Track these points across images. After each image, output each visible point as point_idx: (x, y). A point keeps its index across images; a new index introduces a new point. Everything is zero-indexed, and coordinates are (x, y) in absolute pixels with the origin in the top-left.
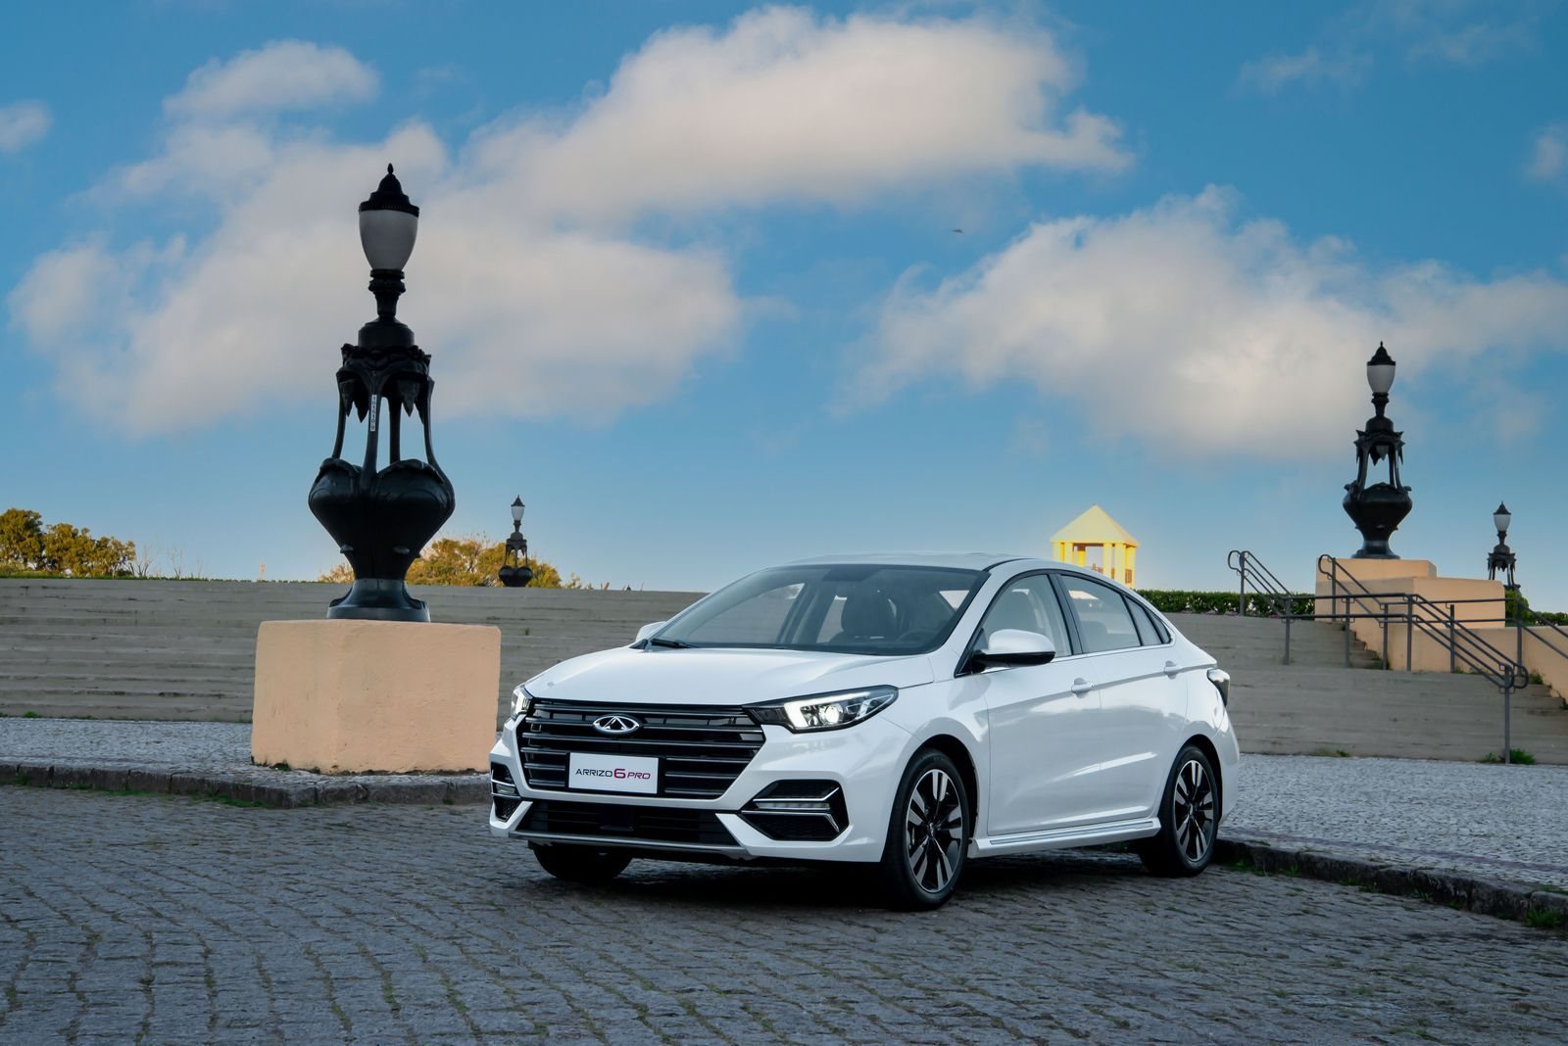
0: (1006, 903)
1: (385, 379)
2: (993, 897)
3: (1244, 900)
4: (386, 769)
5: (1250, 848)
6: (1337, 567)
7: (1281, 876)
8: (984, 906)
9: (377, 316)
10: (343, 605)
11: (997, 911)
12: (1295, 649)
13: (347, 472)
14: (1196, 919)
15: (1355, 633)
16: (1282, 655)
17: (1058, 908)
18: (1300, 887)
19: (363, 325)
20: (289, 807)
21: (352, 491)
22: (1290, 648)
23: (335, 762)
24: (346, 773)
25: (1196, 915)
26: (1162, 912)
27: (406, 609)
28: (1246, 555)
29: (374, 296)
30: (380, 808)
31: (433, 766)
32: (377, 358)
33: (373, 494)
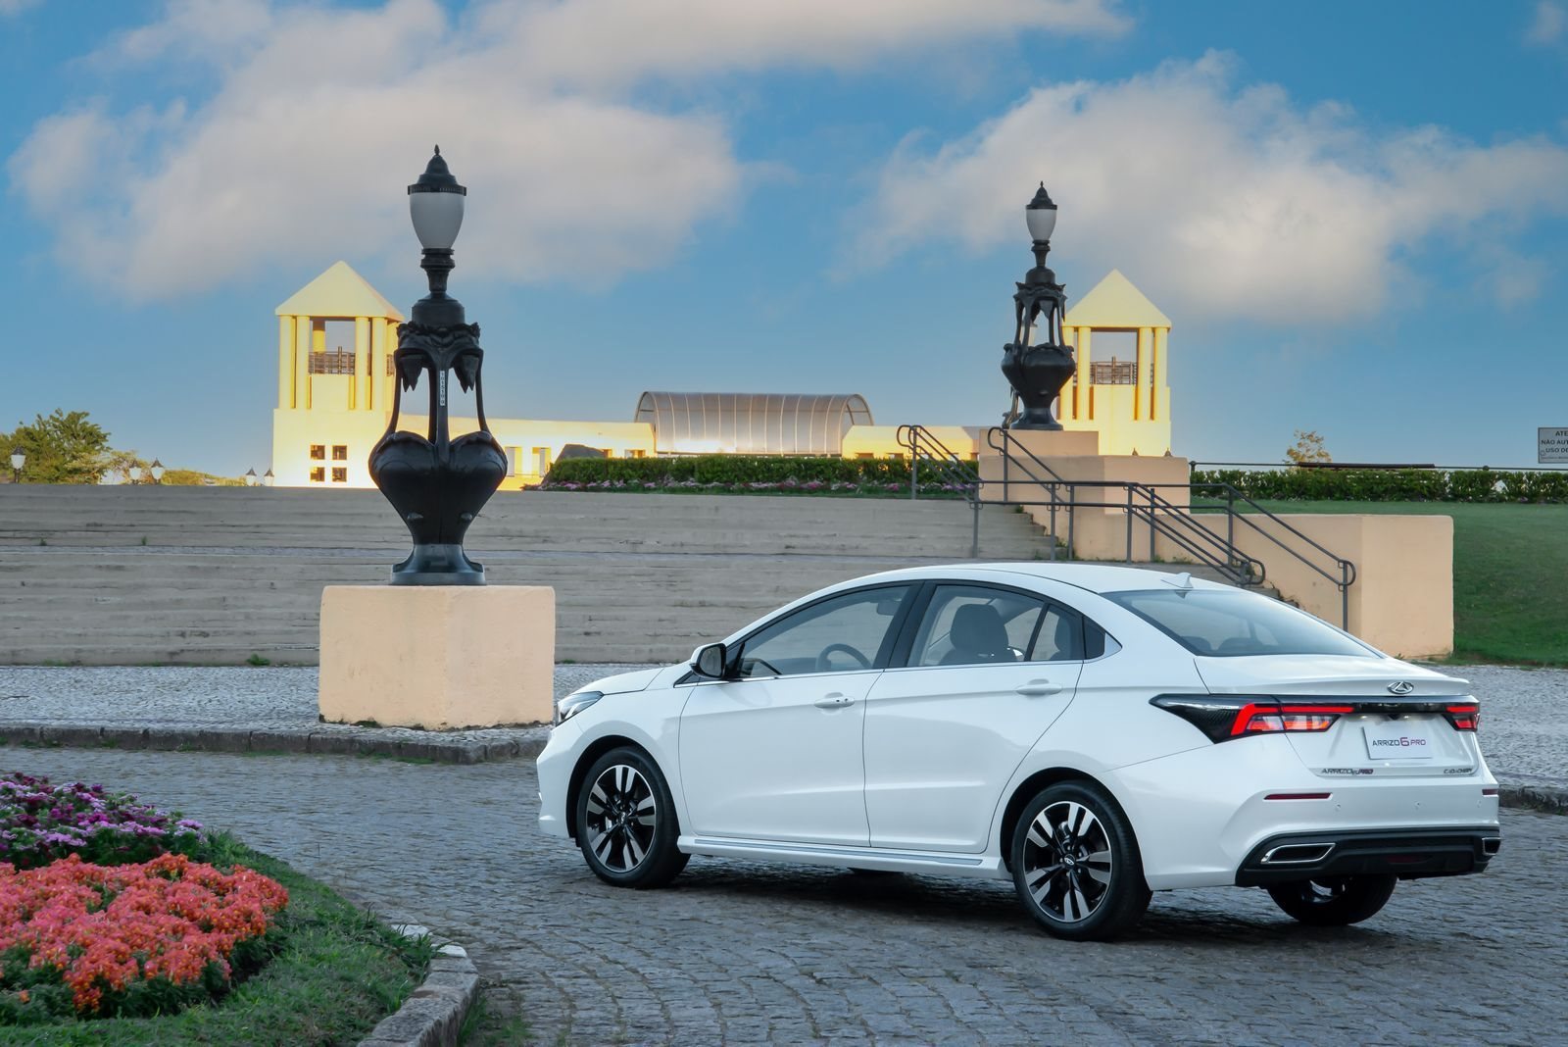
1: (451, 355)
6: (1009, 440)
9: (429, 292)
10: (408, 571)
15: (1032, 516)
16: (969, 545)
19: (416, 302)
23: (444, 720)
24: (452, 730)
27: (466, 574)
29: (426, 273)
31: (511, 720)
32: (443, 335)
33: (453, 466)
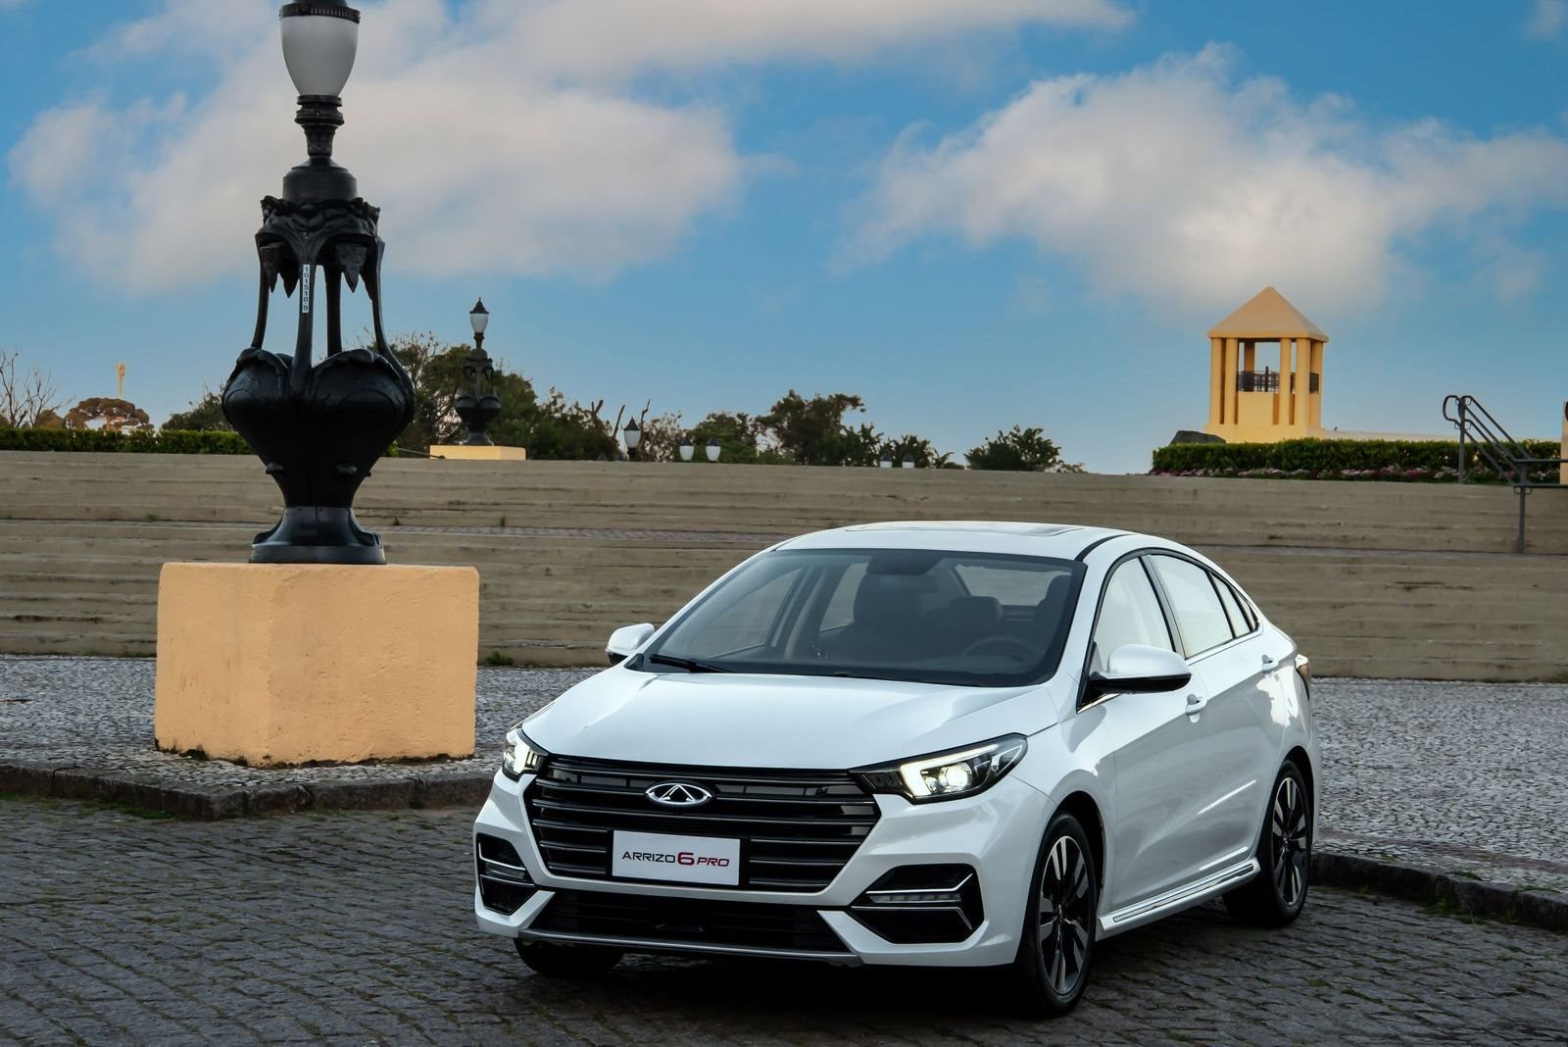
0: (1139, 990)
1: (321, 243)
2: (1124, 977)
3: (1443, 971)
4: (334, 759)
5: (1454, 884)
7: (1493, 922)
8: (1112, 995)
9: (307, 158)
10: (270, 542)
11: (1129, 1005)
12: (1532, 528)
13: (272, 368)
14: (1381, 1008)
16: (1515, 537)
17: (1205, 996)
18: (1516, 943)
19: (290, 170)
20: (210, 818)
21: (280, 393)
22: (1526, 527)
23: (266, 751)
24: (282, 766)
25: (1379, 1001)
26: (1338, 998)
27: (353, 548)
28: (1468, 401)
29: (303, 130)
30: (330, 819)
32: (308, 215)
33: (308, 396)
